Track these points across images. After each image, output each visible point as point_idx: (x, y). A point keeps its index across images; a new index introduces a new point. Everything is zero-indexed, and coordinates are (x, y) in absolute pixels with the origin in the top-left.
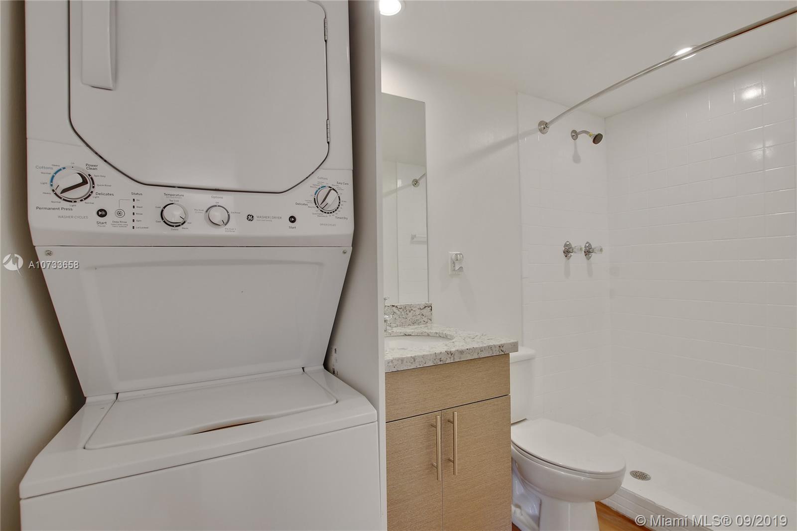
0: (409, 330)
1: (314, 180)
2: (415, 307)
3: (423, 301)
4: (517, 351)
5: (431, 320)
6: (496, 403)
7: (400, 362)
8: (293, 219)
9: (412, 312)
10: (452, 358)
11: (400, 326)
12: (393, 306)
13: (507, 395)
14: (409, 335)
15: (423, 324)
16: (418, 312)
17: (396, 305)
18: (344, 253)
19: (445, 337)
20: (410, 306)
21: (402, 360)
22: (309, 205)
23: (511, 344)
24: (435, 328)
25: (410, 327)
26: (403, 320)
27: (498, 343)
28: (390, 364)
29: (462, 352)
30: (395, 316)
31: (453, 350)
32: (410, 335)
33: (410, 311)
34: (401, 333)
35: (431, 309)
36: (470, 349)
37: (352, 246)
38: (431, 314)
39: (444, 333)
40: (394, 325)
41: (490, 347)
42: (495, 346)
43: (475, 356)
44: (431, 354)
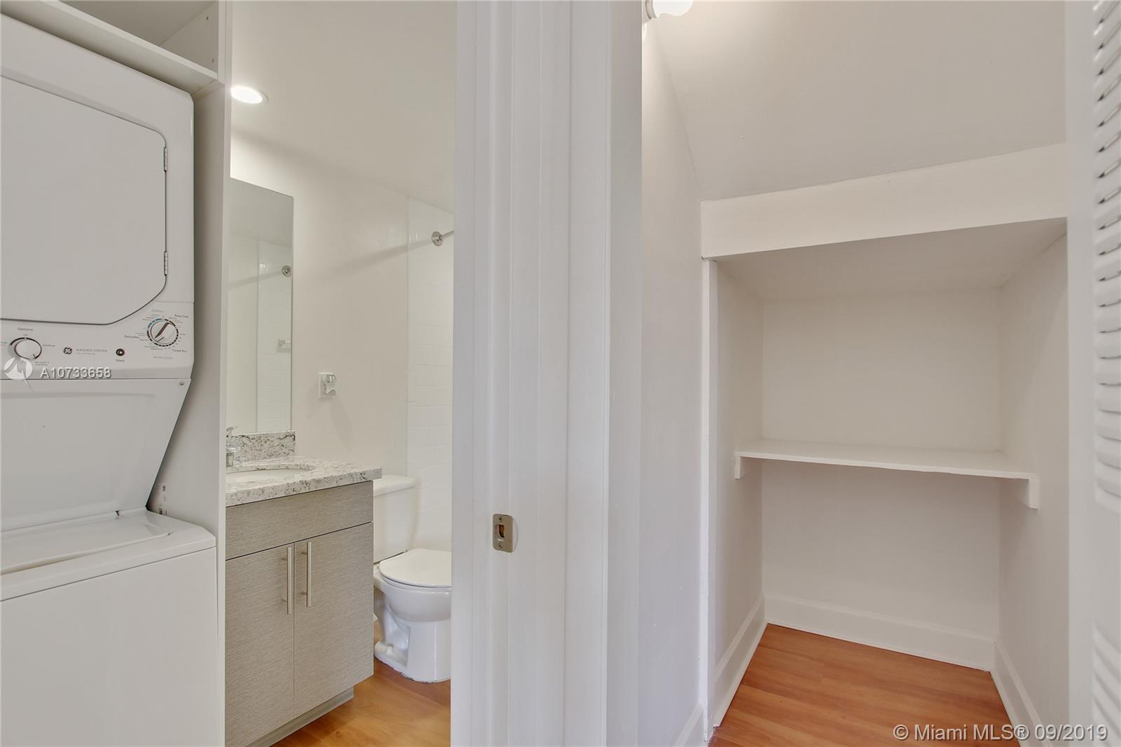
0: (262, 464)
1: (148, 312)
2: (273, 437)
3: (285, 429)
4: (381, 478)
5: (293, 451)
6: (357, 531)
7: (246, 494)
8: (121, 353)
9: (268, 442)
10: (307, 488)
11: (252, 459)
12: (243, 436)
13: (370, 522)
14: (262, 469)
15: (283, 456)
16: (276, 442)
17: (246, 434)
18: (182, 384)
19: (308, 469)
20: (266, 436)
21: (248, 493)
22: (141, 338)
23: (374, 471)
24: (298, 460)
25: (265, 460)
26: (256, 453)
27: (358, 470)
28: (234, 497)
29: (318, 481)
30: (246, 448)
31: (309, 479)
32: (265, 469)
33: (266, 442)
34: (252, 467)
35: (294, 439)
36: (328, 478)
37: (191, 378)
38: (294, 444)
39: (306, 464)
40: (244, 459)
41: (351, 475)
42: (356, 473)
43: (334, 485)
44: (283, 485)
